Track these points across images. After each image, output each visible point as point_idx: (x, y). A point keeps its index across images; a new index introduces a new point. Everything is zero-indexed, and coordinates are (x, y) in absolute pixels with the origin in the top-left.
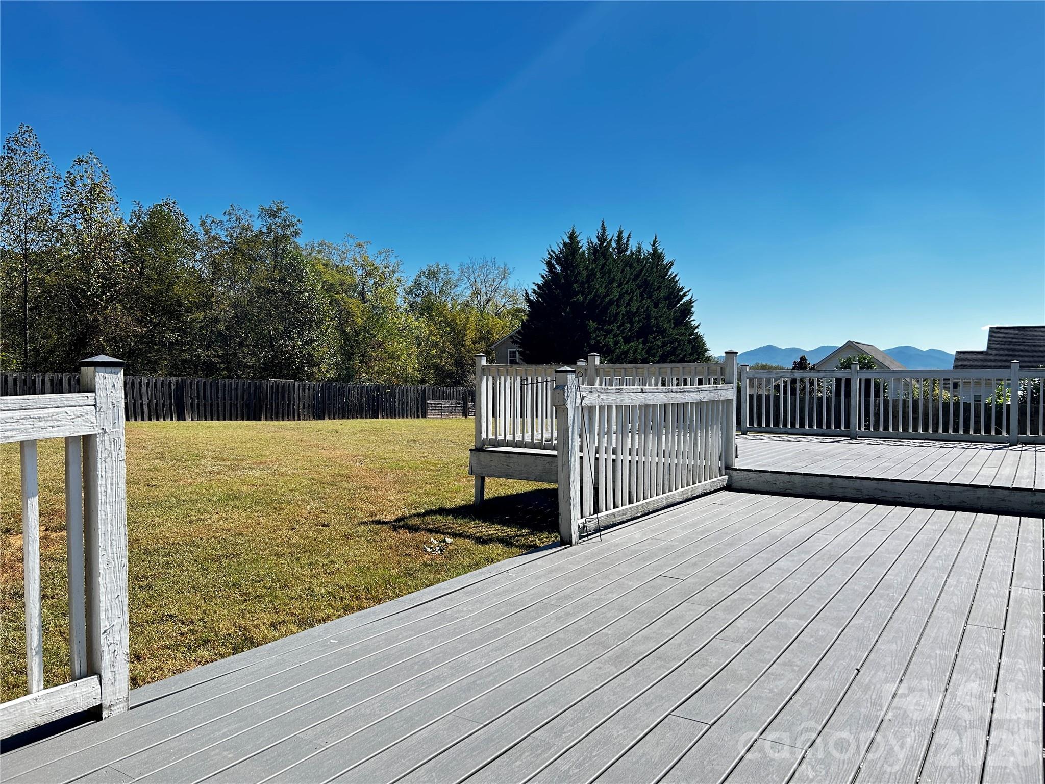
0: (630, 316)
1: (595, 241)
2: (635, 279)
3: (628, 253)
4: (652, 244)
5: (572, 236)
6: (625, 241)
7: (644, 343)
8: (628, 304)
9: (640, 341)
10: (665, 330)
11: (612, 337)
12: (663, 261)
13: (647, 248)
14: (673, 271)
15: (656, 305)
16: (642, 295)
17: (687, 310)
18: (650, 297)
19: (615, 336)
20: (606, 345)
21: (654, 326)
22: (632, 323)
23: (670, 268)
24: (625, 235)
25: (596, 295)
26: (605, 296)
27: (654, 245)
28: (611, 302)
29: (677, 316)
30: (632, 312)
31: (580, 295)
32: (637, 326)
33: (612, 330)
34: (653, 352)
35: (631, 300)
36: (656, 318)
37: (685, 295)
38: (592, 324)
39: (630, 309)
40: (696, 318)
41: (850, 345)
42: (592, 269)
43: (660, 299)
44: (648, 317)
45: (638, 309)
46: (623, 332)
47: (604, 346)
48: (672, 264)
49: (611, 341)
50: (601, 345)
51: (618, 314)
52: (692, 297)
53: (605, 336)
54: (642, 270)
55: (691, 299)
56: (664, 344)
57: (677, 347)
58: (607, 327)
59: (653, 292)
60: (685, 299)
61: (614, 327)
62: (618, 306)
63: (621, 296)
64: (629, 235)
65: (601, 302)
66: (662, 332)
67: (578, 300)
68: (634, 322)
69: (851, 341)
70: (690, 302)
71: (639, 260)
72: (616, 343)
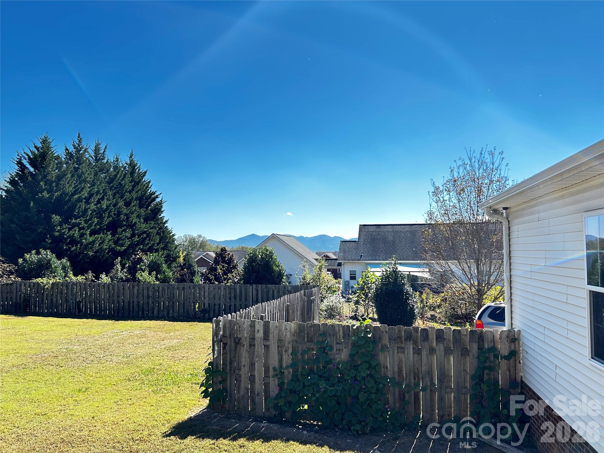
0: (99, 214)
1: (72, 149)
2: (109, 183)
3: (105, 161)
4: (129, 156)
5: (44, 141)
6: (102, 152)
7: (113, 235)
8: (99, 202)
9: (109, 233)
10: (135, 223)
11: (77, 230)
12: (139, 170)
13: (124, 160)
14: (146, 178)
15: (127, 204)
16: (114, 195)
17: (158, 210)
18: (122, 197)
19: (80, 229)
20: (72, 237)
21: (123, 221)
22: (101, 217)
23: (144, 175)
24: (102, 147)
25: (64, 194)
26: (73, 194)
27: (131, 157)
28: (80, 200)
29: (148, 214)
30: (103, 208)
31: (46, 192)
32: (106, 221)
33: (80, 224)
34: (121, 242)
35: (103, 199)
36: (126, 215)
37: (157, 197)
38: (56, 218)
39: (101, 206)
40: (165, 215)
41: (274, 236)
42: (64, 170)
43: (132, 198)
44: (119, 214)
45: (108, 207)
46: (91, 225)
47: (68, 237)
48: (146, 173)
49: (76, 233)
50: (65, 236)
51: (86, 210)
52: (162, 199)
53: (70, 229)
54: (116, 176)
55: (161, 201)
56: (133, 235)
57: (146, 238)
58: (74, 221)
59: (125, 193)
60: (158, 200)
61: (81, 221)
62: (88, 202)
63: (91, 195)
64: (106, 147)
65: (69, 200)
66: (132, 226)
67: (43, 196)
68: (105, 217)
69: (275, 233)
70: (161, 203)
71: (116, 168)
72: (82, 235)
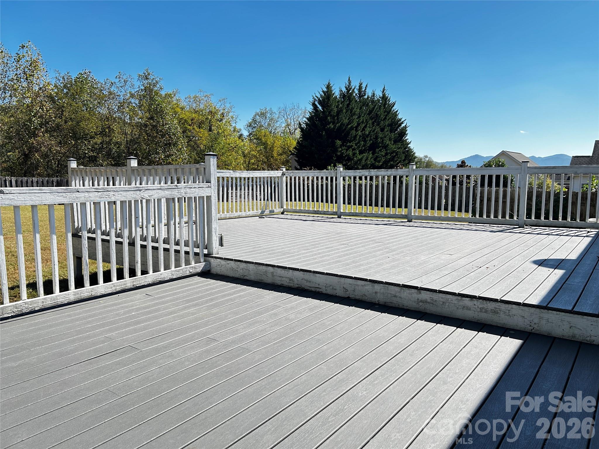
0: (364, 137)
1: (344, 90)
2: (369, 114)
3: (366, 97)
4: (382, 91)
5: (328, 87)
6: (363, 90)
7: (373, 154)
8: (363, 129)
9: (371, 152)
10: (388, 145)
11: (351, 150)
12: (389, 102)
13: (379, 94)
14: (395, 108)
15: (382, 130)
16: (373, 123)
17: (403, 133)
18: (378, 125)
19: (354, 150)
20: (348, 155)
21: (380, 143)
22: (365, 141)
23: (393, 106)
24: (364, 86)
25: (342, 124)
26: (348, 125)
27: (383, 92)
28: (352, 128)
29: (396, 137)
30: (366, 134)
31: (332, 124)
32: (369, 143)
33: (352, 146)
34: (379, 159)
35: (365, 127)
36: (381, 138)
37: (402, 123)
38: (339, 142)
39: (365, 132)
40: (409, 138)
41: (503, 153)
42: (341, 107)
43: (385, 125)
44: (377, 138)
45: (370, 132)
46: (359, 147)
47: (346, 156)
48: (395, 104)
49: (350, 153)
50: (344, 155)
51: (356, 136)
52: (406, 124)
53: (347, 150)
54: (374, 108)
55: (406, 126)
56: (386, 154)
57: (395, 156)
58: (349, 144)
59: (380, 121)
60: (403, 125)
61: (353, 144)
62: (357, 131)
63: (359, 124)
64: (367, 85)
65: (345, 129)
66: (386, 147)
67: (330, 127)
68: (367, 141)
69: (505, 150)
70: (406, 127)
71: (373, 101)
72: (354, 154)
